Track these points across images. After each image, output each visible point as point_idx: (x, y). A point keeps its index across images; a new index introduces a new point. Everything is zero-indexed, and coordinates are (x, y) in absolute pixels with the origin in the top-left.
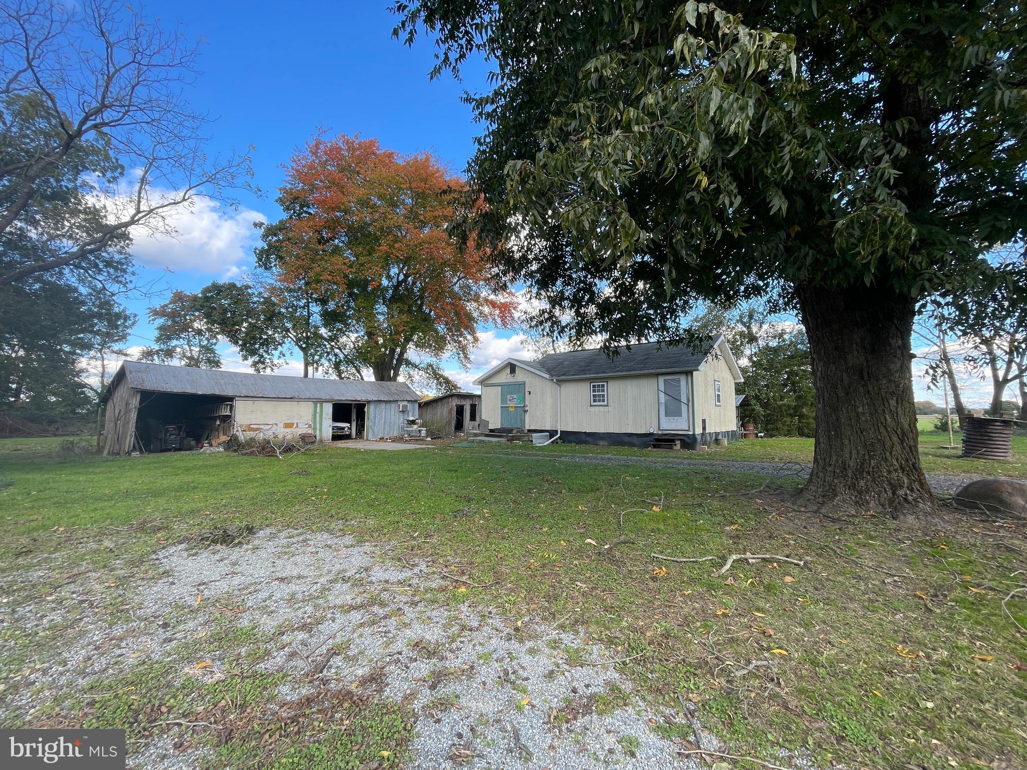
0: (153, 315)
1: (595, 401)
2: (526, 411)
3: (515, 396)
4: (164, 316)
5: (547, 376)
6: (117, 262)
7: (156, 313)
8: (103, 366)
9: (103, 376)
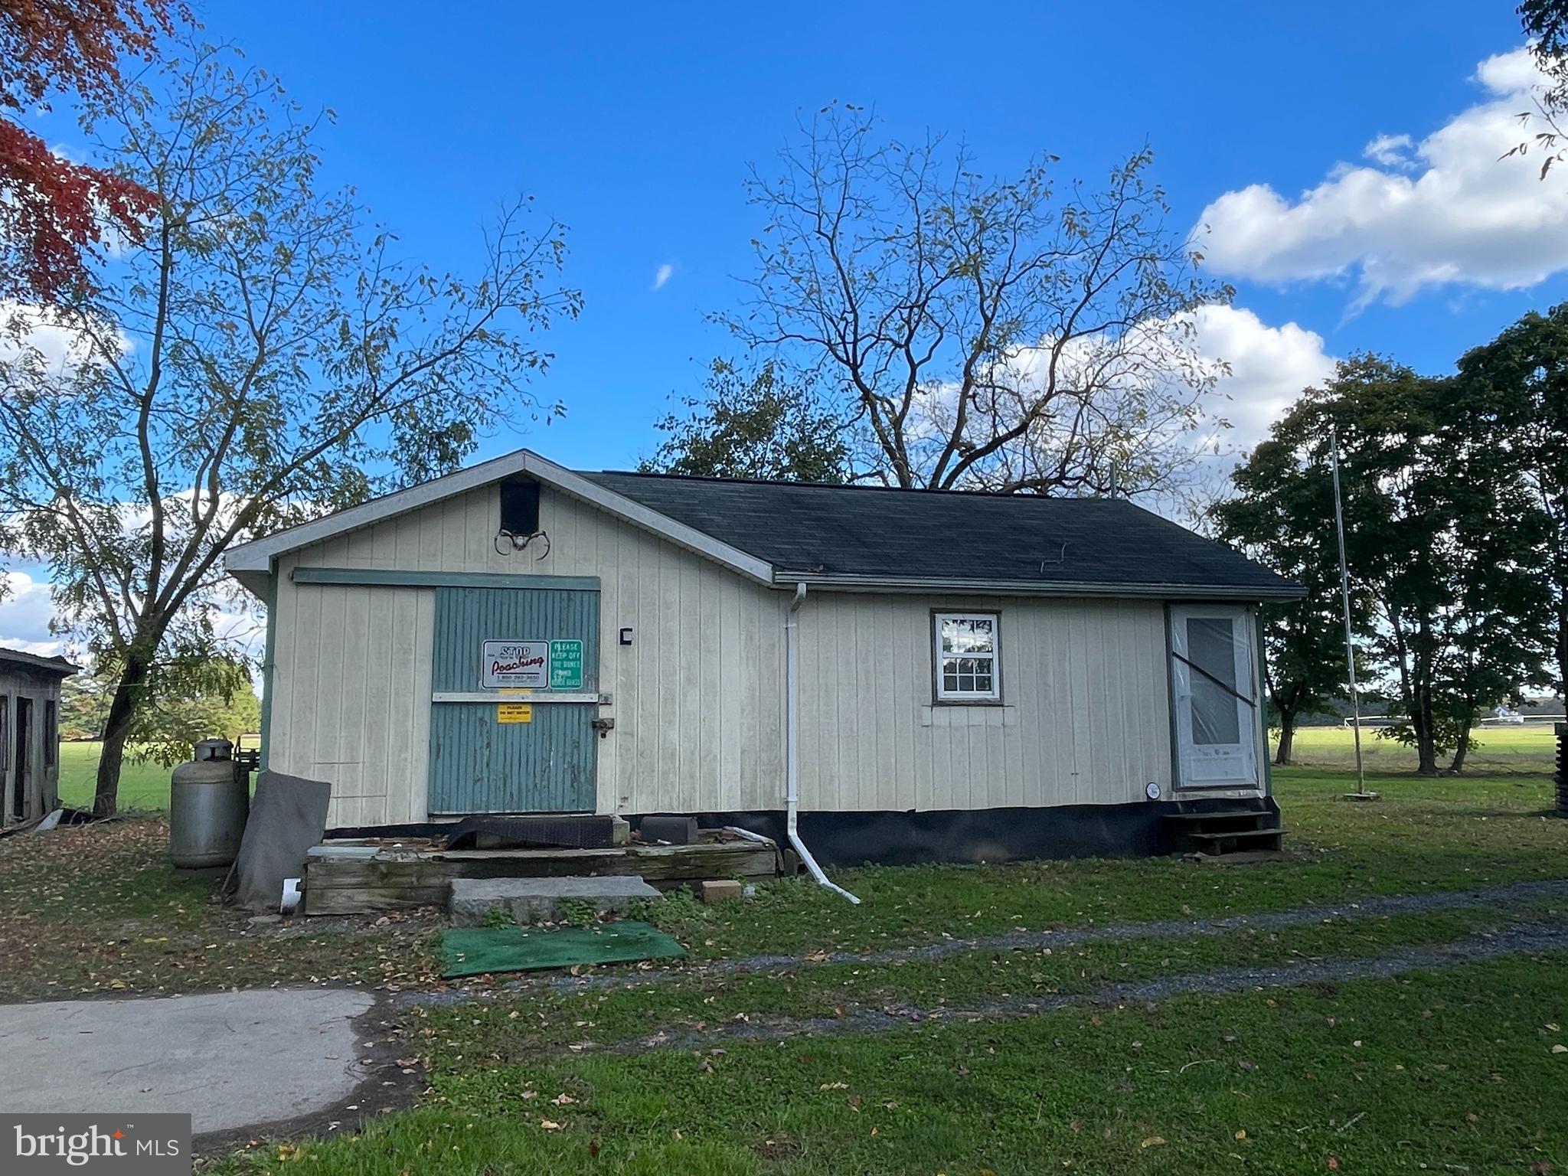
1: (950, 685)
2: (602, 728)
3: (538, 650)
5: (762, 570)
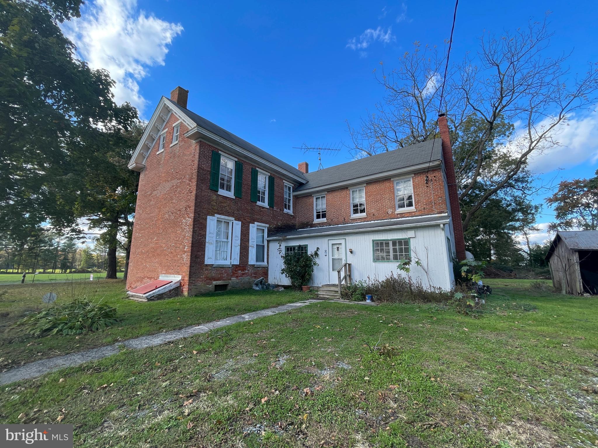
0: (549, 202)
4: (557, 201)
6: (522, 178)
7: (550, 200)
8: (527, 238)
9: (528, 244)
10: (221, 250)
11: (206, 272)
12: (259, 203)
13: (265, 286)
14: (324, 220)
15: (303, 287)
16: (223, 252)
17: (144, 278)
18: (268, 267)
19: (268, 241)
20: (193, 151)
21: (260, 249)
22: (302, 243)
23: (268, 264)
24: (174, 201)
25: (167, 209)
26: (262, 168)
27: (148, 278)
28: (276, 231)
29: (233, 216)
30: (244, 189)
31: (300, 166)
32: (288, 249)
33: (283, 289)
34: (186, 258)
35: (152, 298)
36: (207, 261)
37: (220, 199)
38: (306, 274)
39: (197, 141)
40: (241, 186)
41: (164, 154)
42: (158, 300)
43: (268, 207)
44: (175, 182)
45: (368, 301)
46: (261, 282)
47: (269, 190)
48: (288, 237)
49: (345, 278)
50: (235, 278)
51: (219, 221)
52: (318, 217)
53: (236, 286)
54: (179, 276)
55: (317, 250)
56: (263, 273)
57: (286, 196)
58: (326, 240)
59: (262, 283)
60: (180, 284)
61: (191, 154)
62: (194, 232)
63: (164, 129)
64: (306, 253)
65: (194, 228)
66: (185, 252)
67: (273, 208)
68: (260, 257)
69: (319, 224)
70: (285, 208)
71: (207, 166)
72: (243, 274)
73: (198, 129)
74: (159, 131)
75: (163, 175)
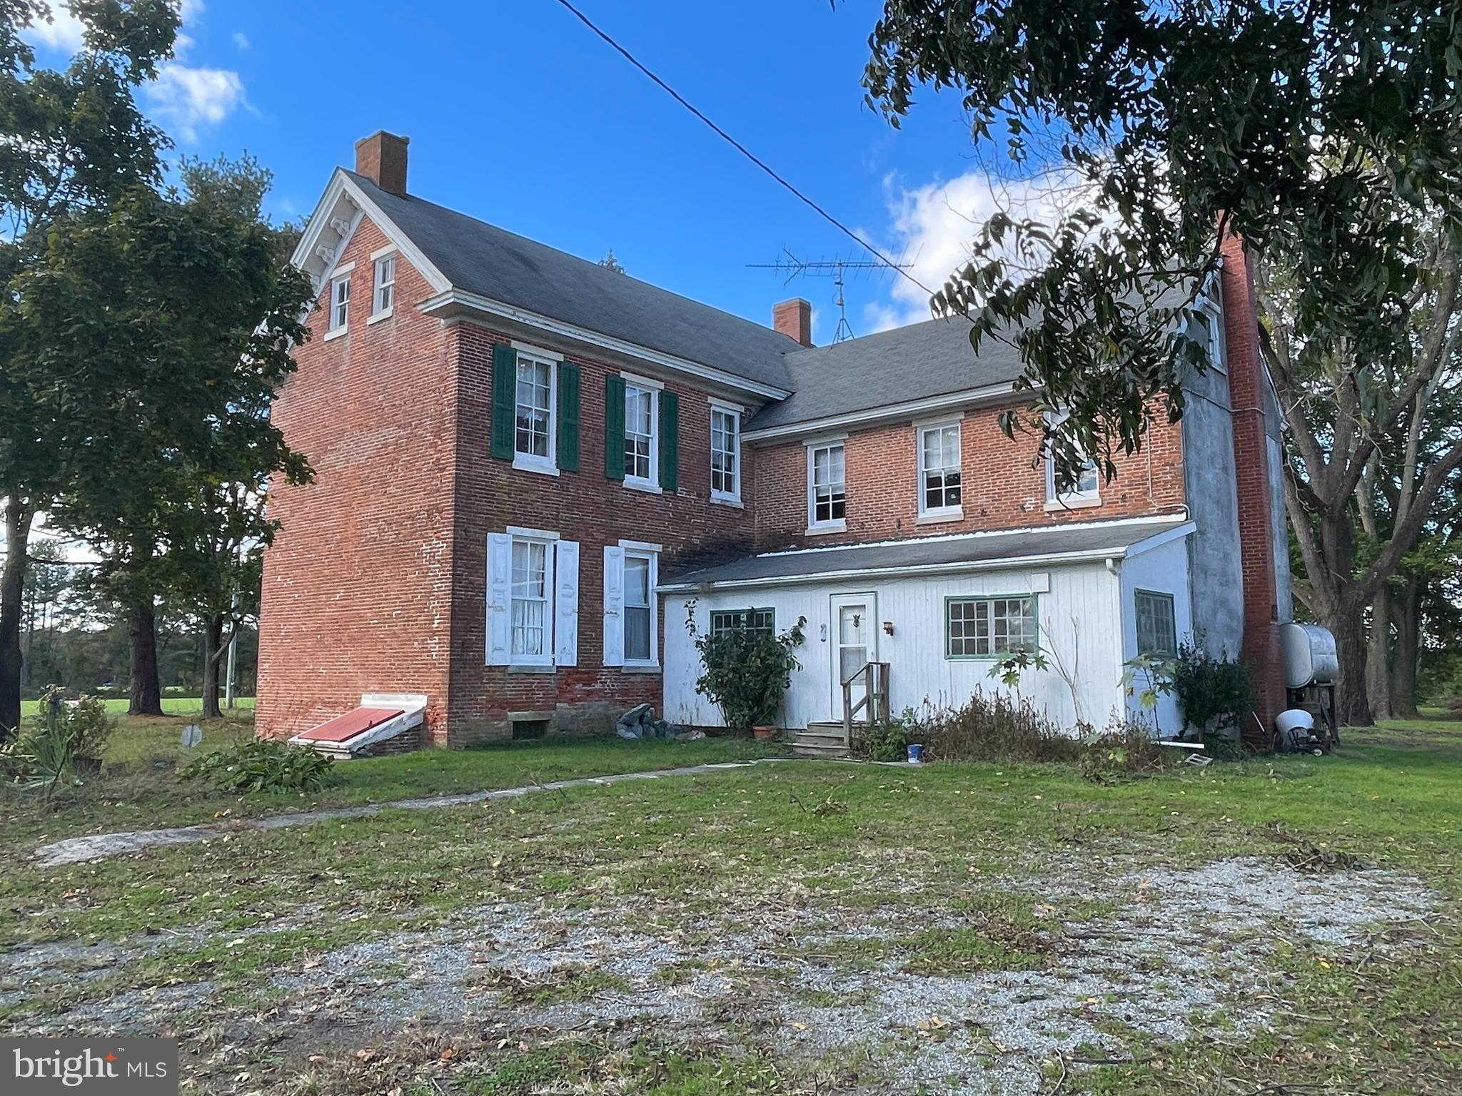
10: (526, 626)
11: (490, 687)
12: (631, 481)
13: (653, 730)
14: (838, 525)
15: (756, 728)
16: (531, 631)
17: (313, 704)
18: (661, 674)
19: (662, 596)
20: (442, 350)
21: (637, 619)
22: (759, 602)
23: (662, 664)
24: (392, 489)
25: (372, 509)
26: (636, 369)
27: (325, 704)
28: (686, 562)
29: (555, 528)
30: (586, 442)
31: (780, 313)
32: (720, 619)
33: (701, 735)
34: (439, 649)
35: (362, 751)
36: (492, 659)
37: (520, 481)
38: (768, 693)
39: (450, 321)
40: (576, 436)
41: (348, 342)
42: (375, 755)
43: (660, 491)
44: (391, 434)
45: (912, 761)
46: (641, 718)
47: (660, 437)
48: (716, 585)
49: (867, 701)
50: (566, 705)
51: (518, 545)
52: (822, 514)
53: (570, 727)
54: (421, 696)
55: (801, 625)
56: (648, 690)
57: (718, 447)
58: (823, 595)
59: (645, 719)
60: (425, 718)
61: (434, 357)
62: (456, 579)
63: (342, 262)
64: (770, 632)
65: (455, 567)
66: (434, 633)
67: (675, 491)
68: (637, 643)
69: (824, 537)
70: (717, 486)
71: (481, 392)
72: (589, 693)
73: (457, 295)
74: (326, 265)
75: (351, 407)
